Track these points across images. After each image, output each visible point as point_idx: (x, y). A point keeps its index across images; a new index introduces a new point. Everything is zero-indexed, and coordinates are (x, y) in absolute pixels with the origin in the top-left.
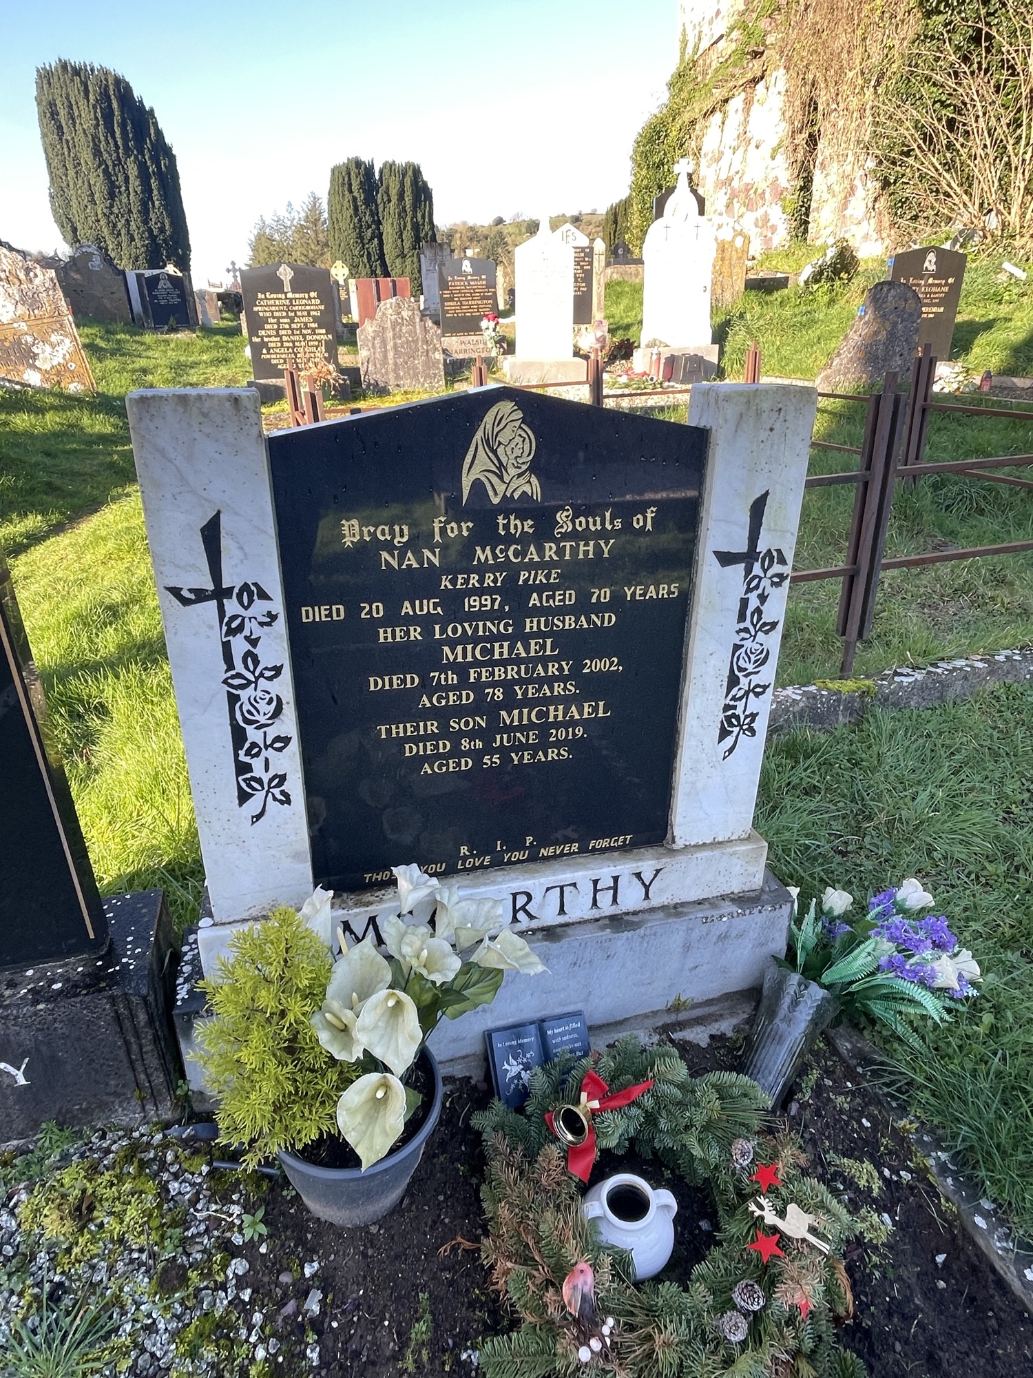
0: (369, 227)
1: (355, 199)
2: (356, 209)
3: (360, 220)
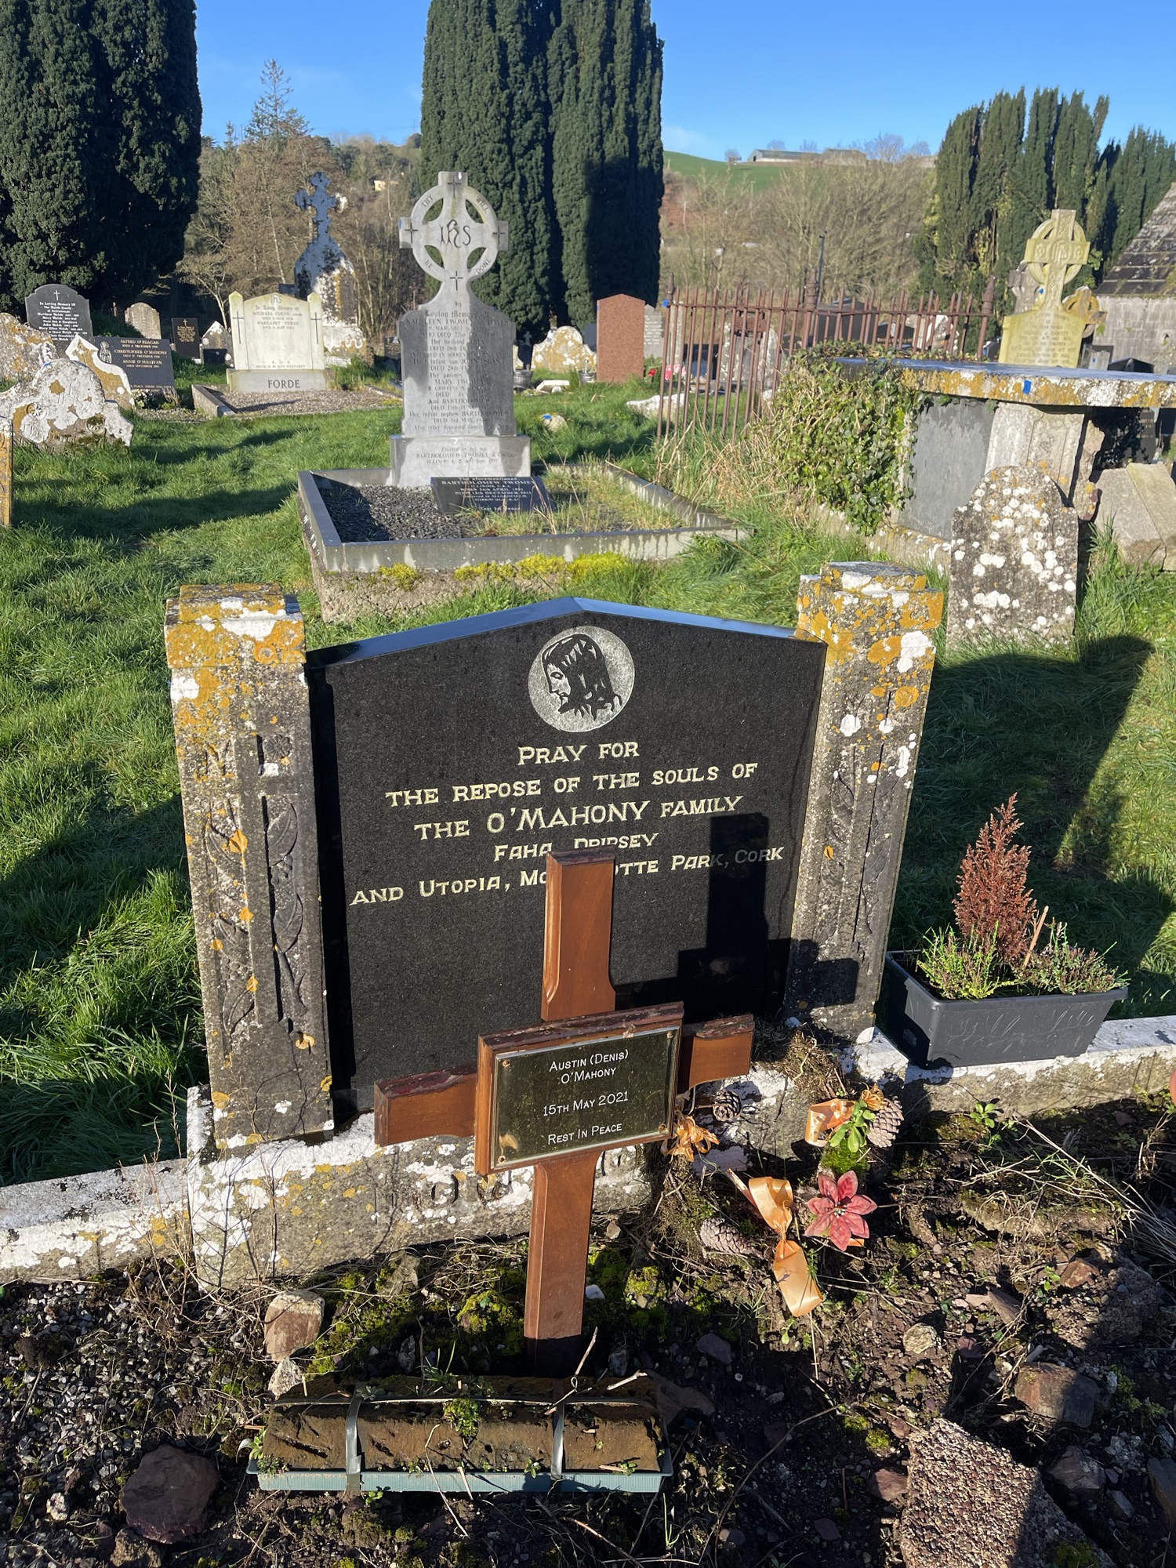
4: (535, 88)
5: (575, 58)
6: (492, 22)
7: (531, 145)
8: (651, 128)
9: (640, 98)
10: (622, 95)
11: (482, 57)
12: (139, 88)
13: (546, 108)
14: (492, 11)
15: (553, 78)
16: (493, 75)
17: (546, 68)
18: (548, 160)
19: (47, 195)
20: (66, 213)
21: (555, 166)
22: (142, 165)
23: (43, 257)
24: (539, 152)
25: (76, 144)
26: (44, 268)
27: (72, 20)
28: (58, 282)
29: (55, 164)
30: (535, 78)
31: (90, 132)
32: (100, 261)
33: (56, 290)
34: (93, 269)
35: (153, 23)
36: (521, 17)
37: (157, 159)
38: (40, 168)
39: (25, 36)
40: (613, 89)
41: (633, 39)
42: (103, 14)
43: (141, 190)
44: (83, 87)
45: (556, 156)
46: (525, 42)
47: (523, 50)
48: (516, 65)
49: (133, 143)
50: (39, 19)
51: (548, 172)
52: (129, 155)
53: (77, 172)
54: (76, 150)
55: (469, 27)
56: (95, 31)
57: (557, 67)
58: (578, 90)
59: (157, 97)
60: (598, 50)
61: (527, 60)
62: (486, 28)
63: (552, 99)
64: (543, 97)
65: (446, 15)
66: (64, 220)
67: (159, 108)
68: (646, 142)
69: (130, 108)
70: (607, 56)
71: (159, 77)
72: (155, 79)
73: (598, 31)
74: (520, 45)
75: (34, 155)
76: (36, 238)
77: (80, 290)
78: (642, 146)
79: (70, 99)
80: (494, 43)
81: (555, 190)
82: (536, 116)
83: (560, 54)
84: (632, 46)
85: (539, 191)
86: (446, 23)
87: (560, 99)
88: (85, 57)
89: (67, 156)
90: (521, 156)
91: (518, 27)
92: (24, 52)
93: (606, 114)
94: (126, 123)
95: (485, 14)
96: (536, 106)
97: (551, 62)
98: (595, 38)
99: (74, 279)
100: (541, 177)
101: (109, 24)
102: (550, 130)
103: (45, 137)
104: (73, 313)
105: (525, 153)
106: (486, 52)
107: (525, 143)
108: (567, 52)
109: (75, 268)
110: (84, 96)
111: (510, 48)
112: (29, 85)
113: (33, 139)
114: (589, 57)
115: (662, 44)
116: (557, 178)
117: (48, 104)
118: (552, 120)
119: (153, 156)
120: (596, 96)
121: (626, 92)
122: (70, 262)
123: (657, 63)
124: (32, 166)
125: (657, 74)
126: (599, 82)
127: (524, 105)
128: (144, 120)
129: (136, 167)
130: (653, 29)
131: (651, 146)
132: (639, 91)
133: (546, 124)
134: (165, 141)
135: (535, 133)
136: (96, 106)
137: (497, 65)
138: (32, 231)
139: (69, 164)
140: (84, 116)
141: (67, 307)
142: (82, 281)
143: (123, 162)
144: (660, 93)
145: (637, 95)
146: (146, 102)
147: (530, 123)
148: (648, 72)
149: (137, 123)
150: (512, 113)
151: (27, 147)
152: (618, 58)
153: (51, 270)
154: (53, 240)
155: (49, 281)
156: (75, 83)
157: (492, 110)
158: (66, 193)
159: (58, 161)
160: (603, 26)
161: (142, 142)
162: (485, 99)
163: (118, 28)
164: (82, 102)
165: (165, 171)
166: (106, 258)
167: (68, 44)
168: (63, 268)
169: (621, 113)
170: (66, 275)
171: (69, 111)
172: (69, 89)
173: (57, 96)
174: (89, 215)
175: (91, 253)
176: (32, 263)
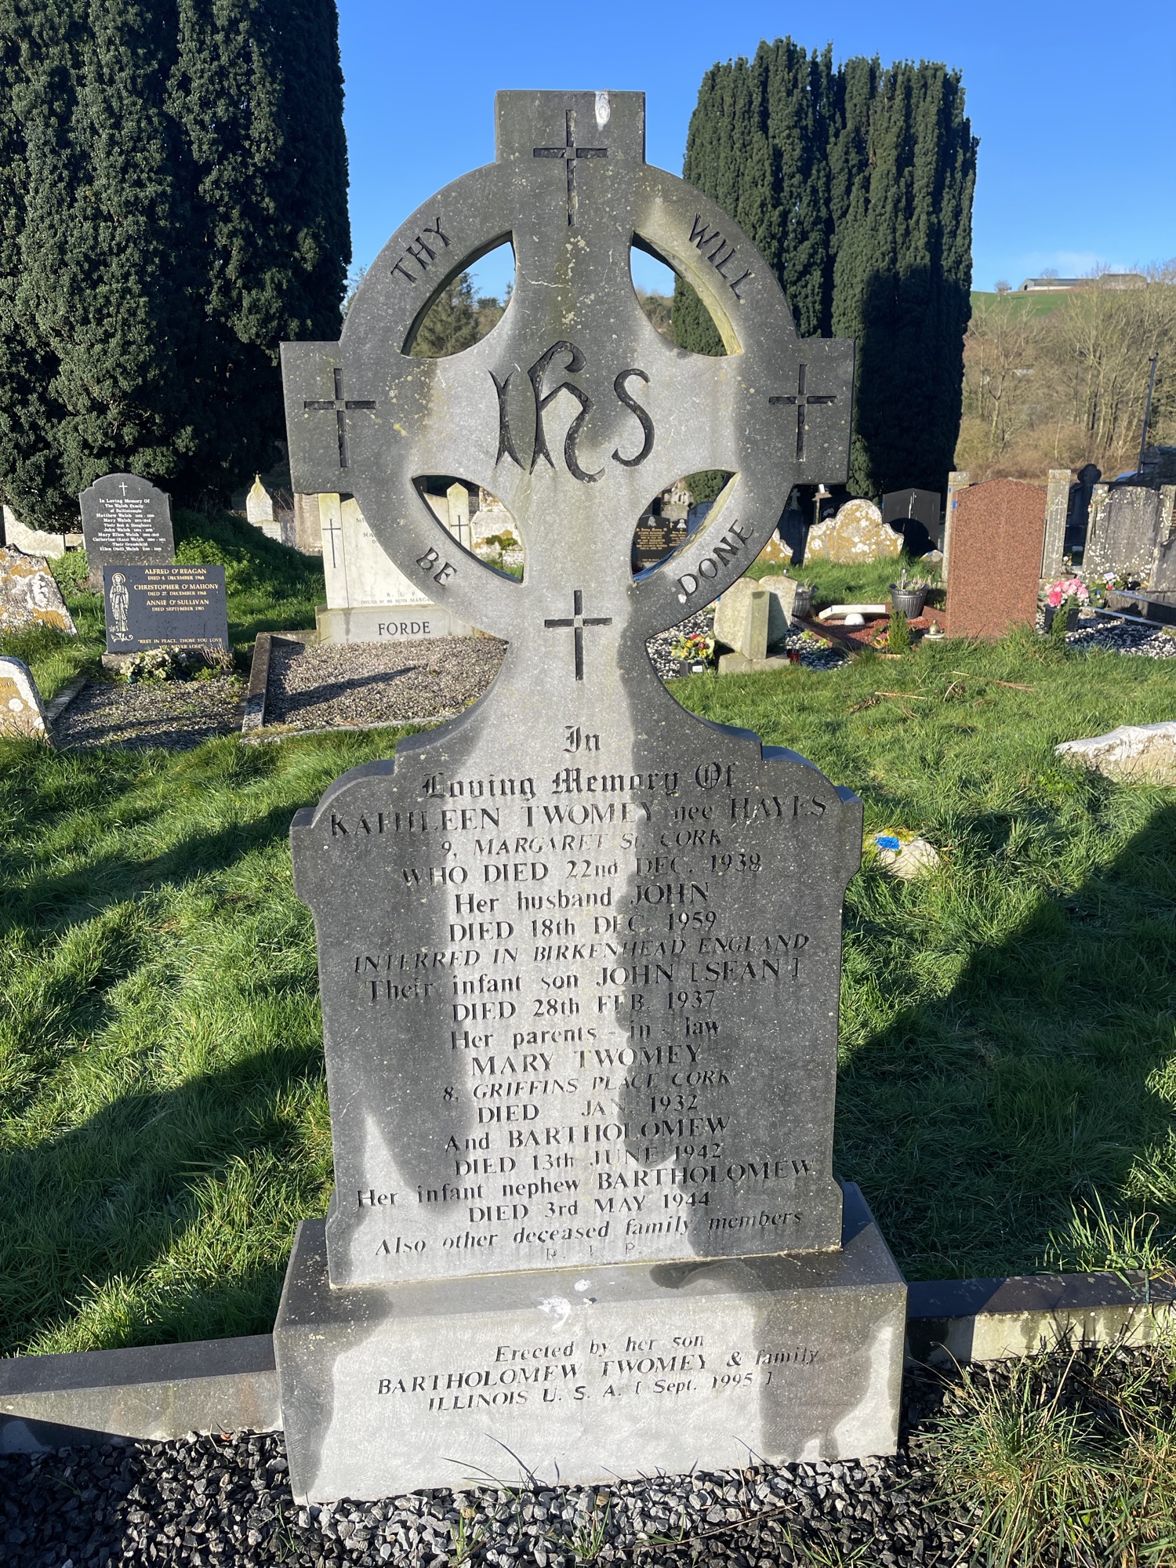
0: (804, 237)
1: (778, 154)
2: (777, 186)
3: (784, 215)
4: (814, 203)
5: (863, 164)
6: (764, 128)
7: (806, 270)
8: (959, 240)
9: (947, 206)
10: (921, 204)
11: (751, 170)
12: (241, 190)
13: (829, 227)
14: (765, 114)
15: (837, 190)
16: (765, 191)
17: (829, 178)
18: (828, 286)
19: (98, 347)
20: (125, 372)
21: (836, 294)
22: (246, 303)
23: (100, 437)
24: (816, 277)
25: (141, 272)
26: (102, 452)
27: (134, 91)
28: (127, 469)
29: (108, 302)
30: (814, 191)
31: (164, 256)
32: (184, 439)
33: (122, 481)
34: (176, 452)
35: (260, 94)
36: (800, 120)
37: (269, 293)
38: (86, 310)
39: (64, 119)
40: (910, 198)
41: (939, 137)
42: (185, 84)
43: (244, 339)
44: (151, 189)
45: (837, 280)
46: (804, 149)
47: (800, 158)
48: (792, 176)
49: (231, 271)
50: (84, 93)
51: (827, 301)
52: (226, 289)
53: (141, 314)
54: (140, 281)
55: (736, 135)
56: (172, 108)
57: (842, 178)
58: (867, 201)
59: (269, 203)
60: (894, 153)
61: (805, 171)
62: (758, 136)
63: (835, 217)
64: (824, 213)
65: (709, 125)
66: (124, 384)
67: (268, 220)
68: (952, 258)
69: (227, 219)
70: (905, 160)
71: (270, 174)
72: (266, 178)
73: (895, 130)
74: (797, 152)
75: (75, 289)
76: (90, 410)
77: (158, 481)
78: (947, 262)
79: (131, 207)
80: (766, 152)
81: (834, 320)
82: (815, 236)
83: (847, 161)
84: (938, 145)
85: (814, 322)
86: (707, 137)
87: (844, 214)
88: (154, 145)
89: (126, 291)
90: (794, 283)
91: (796, 132)
92: (63, 142)
93: (901, 229)
94: (221, 241)
95: (756, 119)
96: (815, 224)
97: (835, 170)
98: (891, 138)
99: (148, 465)
100: (818, 307)
101: (194, 98)
102: (832, 251)
103: (93, 265)
104: (145, 512)
105: (799, 279)
106: (758, 163)
107: (799, 268)
108: (854, 158)
109: (148, 451)
110: (153, 203)
111: (786, 157)
112: (71, 188)
113: (75, 268)
114: (882, 161)
115: (976, 142)
116: (836, 309)
117: (98, 216)
118: (834, 239)
119: (263, 289)
120: (889, 207)
121: (929, 199)
122: (141, 442)
123: (969, 165)
124: (72, 307)
125: (970, 177)
126: (894, 190)
127: (799, 223)
128: (248, 238)
129: (237, 305)
130: (966, 125)
131: (958, 263)
132: (946, 197)
133: (826, 244)
134: (283, 267)
135: (811, 256)
136: (172, 216)
137: (769, 178)
138: (83, 402)
139: (130, 302)
140: (153, 231)
141: (137, 505)
142: (160, 468)
143: (215, 300)
144: (971, 199)
145: (944, 204)
146: (251, 211)
147: (807, 244)
148: (959, 175)
149: (238, 242)
150: (785, 234)
151: (65, 280)
152: (919, 161)
153: (116, 455)
154: (113, 411)
155: (114, 469)
156: (139, 184)
157: (761, 231)
158: (126, 344)
159: (113, 299)
160: (901, 123)
161: (244, 270)
162: (753, 219)
163: (205, 104)
164: (150, 211)
165: (281, 311)
166: (195, 435)
167: (129, 126)
168: (132, 451)
169: (923, 226)
170: (138, 461)
171: (129, 225)
172: (129, 193)
173: (111, 204)
174: (163, 375)
175: (172, 428)
176: (85, 445)
